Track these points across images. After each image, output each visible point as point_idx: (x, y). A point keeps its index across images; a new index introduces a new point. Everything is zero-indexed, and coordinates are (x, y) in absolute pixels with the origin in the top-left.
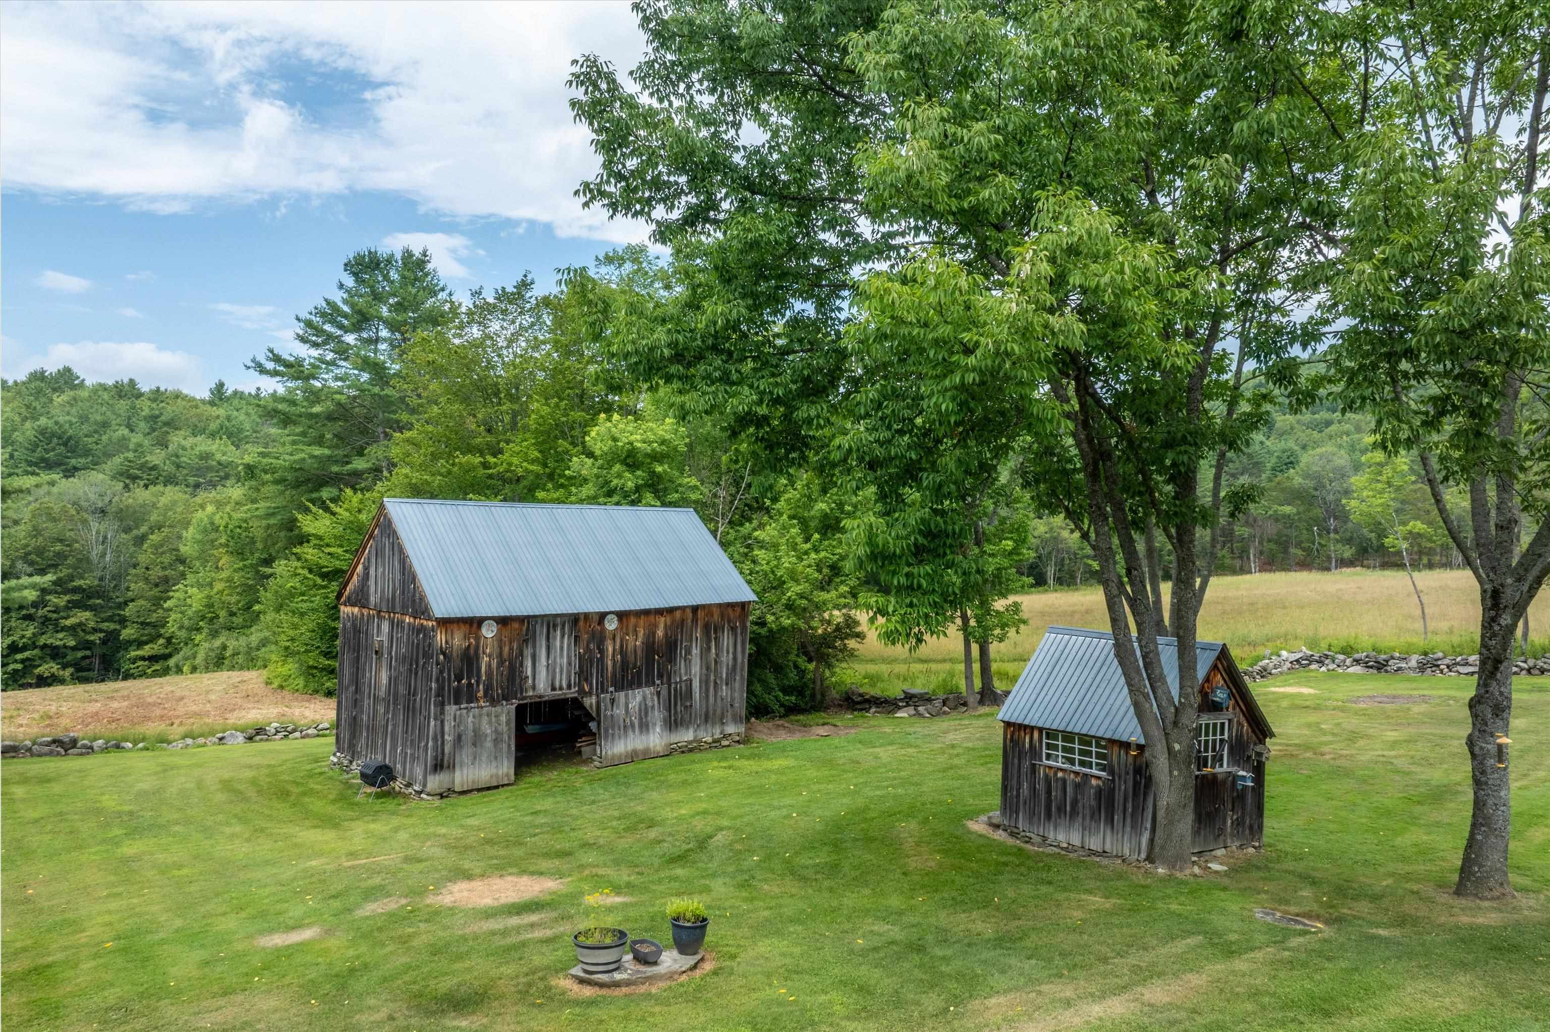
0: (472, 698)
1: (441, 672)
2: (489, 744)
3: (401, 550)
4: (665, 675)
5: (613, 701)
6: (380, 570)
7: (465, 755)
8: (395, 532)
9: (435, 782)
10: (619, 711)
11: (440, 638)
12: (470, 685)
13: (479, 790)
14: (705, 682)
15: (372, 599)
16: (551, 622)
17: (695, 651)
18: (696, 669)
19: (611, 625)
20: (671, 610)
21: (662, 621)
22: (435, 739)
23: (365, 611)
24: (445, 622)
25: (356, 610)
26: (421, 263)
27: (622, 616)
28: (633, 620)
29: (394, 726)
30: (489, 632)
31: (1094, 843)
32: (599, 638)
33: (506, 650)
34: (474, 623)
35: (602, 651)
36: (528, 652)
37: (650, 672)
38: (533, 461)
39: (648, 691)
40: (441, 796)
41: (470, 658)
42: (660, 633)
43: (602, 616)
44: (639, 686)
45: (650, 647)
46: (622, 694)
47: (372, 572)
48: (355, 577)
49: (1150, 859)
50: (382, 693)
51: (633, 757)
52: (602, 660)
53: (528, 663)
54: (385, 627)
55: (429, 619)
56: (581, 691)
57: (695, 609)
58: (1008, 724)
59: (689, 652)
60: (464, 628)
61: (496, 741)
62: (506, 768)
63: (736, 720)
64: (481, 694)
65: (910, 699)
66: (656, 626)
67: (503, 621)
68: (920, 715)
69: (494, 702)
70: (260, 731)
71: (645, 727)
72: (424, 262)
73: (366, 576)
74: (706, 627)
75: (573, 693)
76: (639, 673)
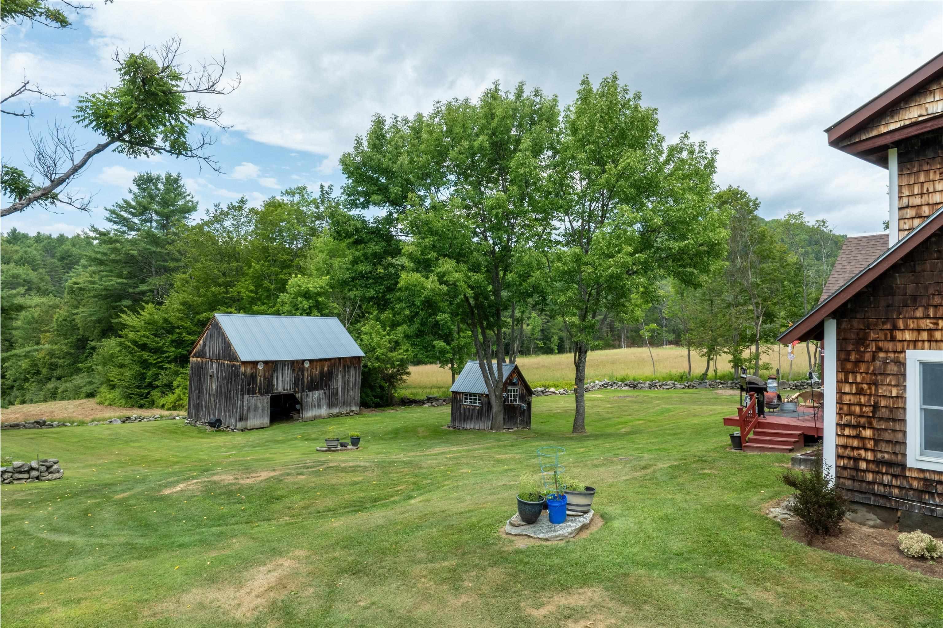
0: (254, 393)
1: (243, 382)
2: (260, 411)
3: (223, 335)
4: (328, 386)
5: (307, 395)
6: (212, 343)
7: (251, 415)
8: (220, 327)
9: (240, 425)
10: (310, 400)
11: (242, 369)
12: (253, 387)
13: (257, 429)
14: (343, 389)
15: (208, 354)
16: (284, 363)
17: (340, 376)
18: (340, 383)
19: (307, 365)
20: (330, 359)
21: (326, 364)
22: (240, 408)
23: (204, 360)
24: (245, 363)
25: (199, 359)
26: (176, 181)
27: (311, 361)
28: (315, 363)
29: (220, 405)
30: (260, 367)
31: (477, 427)
32: (302, 370)
33: (267, 374)
34: (255, 363)
35: (303, 375)
36: (275, 375)
37: (322, 384)
38: (251, 291)
39: (321, 392)
40: (242, 431)
41: (253, 377)
42: (326, 368)
43: (303, 361)
44: (317, 390)
45: (322, 374)
46: (310, 393)
47: (208, 343)
48: (198, 346)
49: (491, 429)
50: (213, 392)
51: (315, 418)
52: (303, 379)
53: (275, 380)
54: (215, 366)
55: (238, 362)
56: (295, 391)
57: (340, 359)
58: (453, 392)
59: (337, 376)
60: (251, 365)
61: (263, 410)
62: (266, 420)
63: (356, 405)
64: (257, 391)
65: (430, 400)
66: (324, 365)
67: (266, 363)
68: (433, 406)
69: (262, 395)
70: (128, 418)
71: (319, 406)
72: (178, 180)
73: (205, 345)
74: (344, 367)
75: (292, 392)
76: (317, 384)
